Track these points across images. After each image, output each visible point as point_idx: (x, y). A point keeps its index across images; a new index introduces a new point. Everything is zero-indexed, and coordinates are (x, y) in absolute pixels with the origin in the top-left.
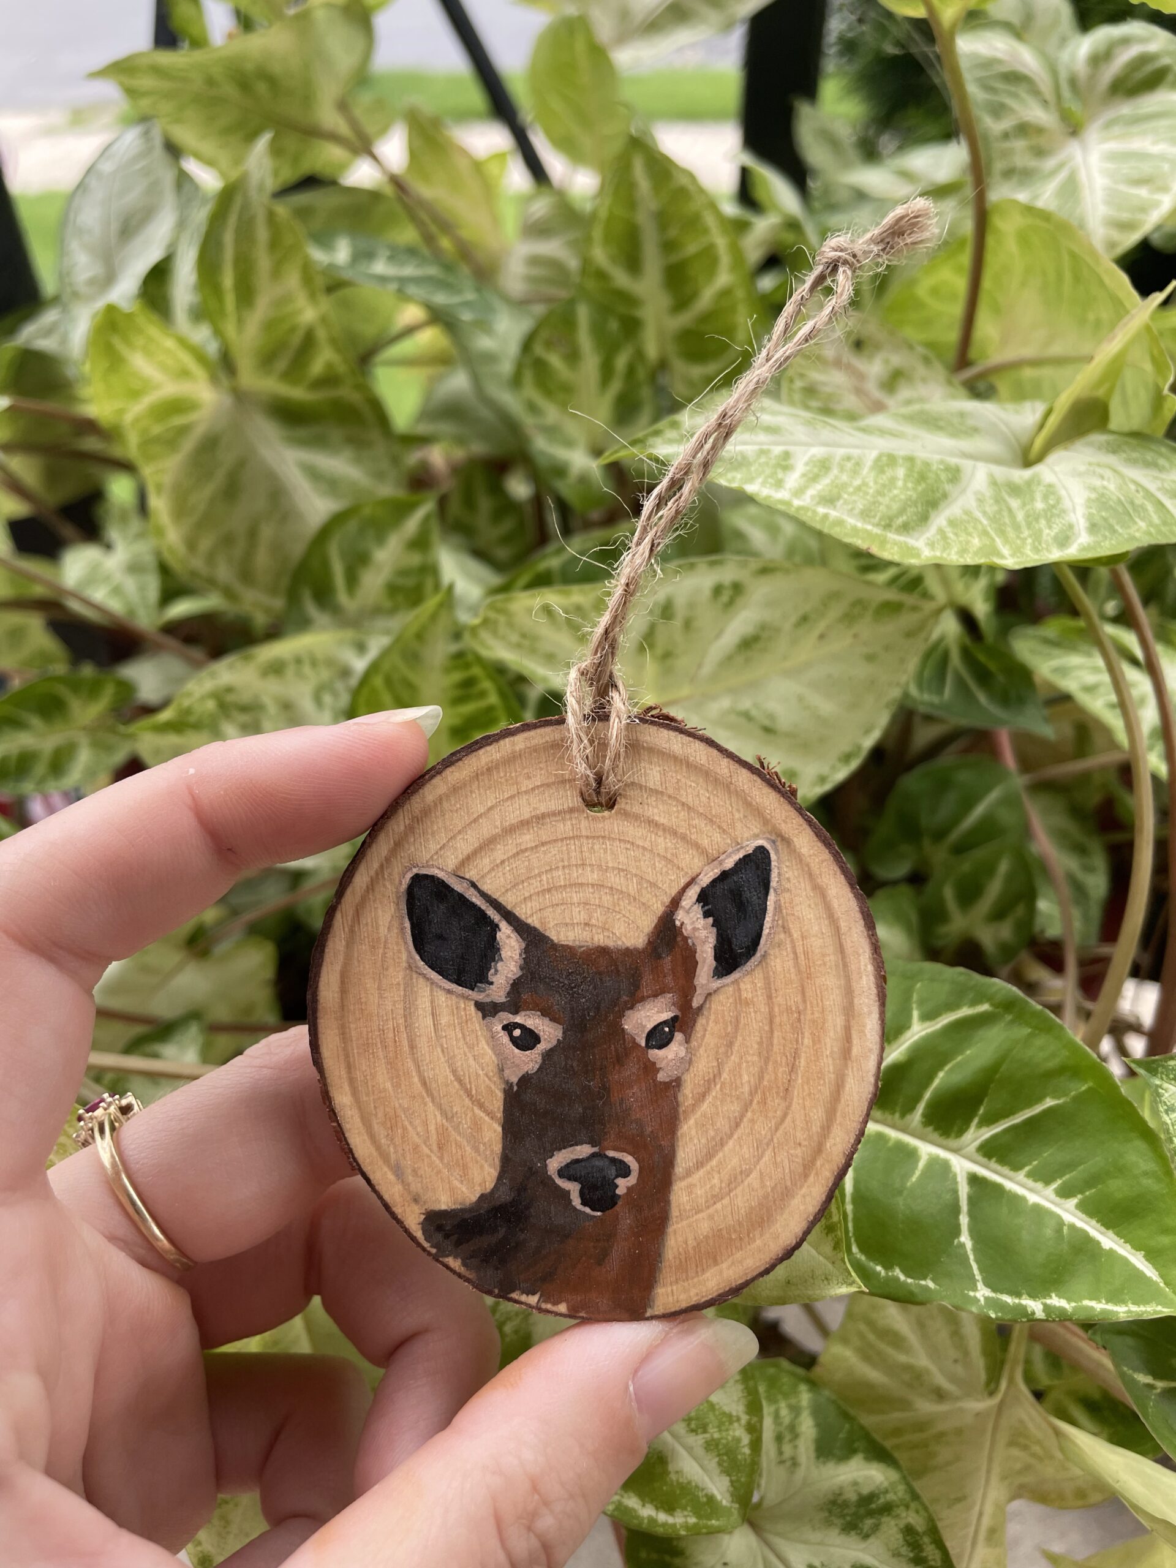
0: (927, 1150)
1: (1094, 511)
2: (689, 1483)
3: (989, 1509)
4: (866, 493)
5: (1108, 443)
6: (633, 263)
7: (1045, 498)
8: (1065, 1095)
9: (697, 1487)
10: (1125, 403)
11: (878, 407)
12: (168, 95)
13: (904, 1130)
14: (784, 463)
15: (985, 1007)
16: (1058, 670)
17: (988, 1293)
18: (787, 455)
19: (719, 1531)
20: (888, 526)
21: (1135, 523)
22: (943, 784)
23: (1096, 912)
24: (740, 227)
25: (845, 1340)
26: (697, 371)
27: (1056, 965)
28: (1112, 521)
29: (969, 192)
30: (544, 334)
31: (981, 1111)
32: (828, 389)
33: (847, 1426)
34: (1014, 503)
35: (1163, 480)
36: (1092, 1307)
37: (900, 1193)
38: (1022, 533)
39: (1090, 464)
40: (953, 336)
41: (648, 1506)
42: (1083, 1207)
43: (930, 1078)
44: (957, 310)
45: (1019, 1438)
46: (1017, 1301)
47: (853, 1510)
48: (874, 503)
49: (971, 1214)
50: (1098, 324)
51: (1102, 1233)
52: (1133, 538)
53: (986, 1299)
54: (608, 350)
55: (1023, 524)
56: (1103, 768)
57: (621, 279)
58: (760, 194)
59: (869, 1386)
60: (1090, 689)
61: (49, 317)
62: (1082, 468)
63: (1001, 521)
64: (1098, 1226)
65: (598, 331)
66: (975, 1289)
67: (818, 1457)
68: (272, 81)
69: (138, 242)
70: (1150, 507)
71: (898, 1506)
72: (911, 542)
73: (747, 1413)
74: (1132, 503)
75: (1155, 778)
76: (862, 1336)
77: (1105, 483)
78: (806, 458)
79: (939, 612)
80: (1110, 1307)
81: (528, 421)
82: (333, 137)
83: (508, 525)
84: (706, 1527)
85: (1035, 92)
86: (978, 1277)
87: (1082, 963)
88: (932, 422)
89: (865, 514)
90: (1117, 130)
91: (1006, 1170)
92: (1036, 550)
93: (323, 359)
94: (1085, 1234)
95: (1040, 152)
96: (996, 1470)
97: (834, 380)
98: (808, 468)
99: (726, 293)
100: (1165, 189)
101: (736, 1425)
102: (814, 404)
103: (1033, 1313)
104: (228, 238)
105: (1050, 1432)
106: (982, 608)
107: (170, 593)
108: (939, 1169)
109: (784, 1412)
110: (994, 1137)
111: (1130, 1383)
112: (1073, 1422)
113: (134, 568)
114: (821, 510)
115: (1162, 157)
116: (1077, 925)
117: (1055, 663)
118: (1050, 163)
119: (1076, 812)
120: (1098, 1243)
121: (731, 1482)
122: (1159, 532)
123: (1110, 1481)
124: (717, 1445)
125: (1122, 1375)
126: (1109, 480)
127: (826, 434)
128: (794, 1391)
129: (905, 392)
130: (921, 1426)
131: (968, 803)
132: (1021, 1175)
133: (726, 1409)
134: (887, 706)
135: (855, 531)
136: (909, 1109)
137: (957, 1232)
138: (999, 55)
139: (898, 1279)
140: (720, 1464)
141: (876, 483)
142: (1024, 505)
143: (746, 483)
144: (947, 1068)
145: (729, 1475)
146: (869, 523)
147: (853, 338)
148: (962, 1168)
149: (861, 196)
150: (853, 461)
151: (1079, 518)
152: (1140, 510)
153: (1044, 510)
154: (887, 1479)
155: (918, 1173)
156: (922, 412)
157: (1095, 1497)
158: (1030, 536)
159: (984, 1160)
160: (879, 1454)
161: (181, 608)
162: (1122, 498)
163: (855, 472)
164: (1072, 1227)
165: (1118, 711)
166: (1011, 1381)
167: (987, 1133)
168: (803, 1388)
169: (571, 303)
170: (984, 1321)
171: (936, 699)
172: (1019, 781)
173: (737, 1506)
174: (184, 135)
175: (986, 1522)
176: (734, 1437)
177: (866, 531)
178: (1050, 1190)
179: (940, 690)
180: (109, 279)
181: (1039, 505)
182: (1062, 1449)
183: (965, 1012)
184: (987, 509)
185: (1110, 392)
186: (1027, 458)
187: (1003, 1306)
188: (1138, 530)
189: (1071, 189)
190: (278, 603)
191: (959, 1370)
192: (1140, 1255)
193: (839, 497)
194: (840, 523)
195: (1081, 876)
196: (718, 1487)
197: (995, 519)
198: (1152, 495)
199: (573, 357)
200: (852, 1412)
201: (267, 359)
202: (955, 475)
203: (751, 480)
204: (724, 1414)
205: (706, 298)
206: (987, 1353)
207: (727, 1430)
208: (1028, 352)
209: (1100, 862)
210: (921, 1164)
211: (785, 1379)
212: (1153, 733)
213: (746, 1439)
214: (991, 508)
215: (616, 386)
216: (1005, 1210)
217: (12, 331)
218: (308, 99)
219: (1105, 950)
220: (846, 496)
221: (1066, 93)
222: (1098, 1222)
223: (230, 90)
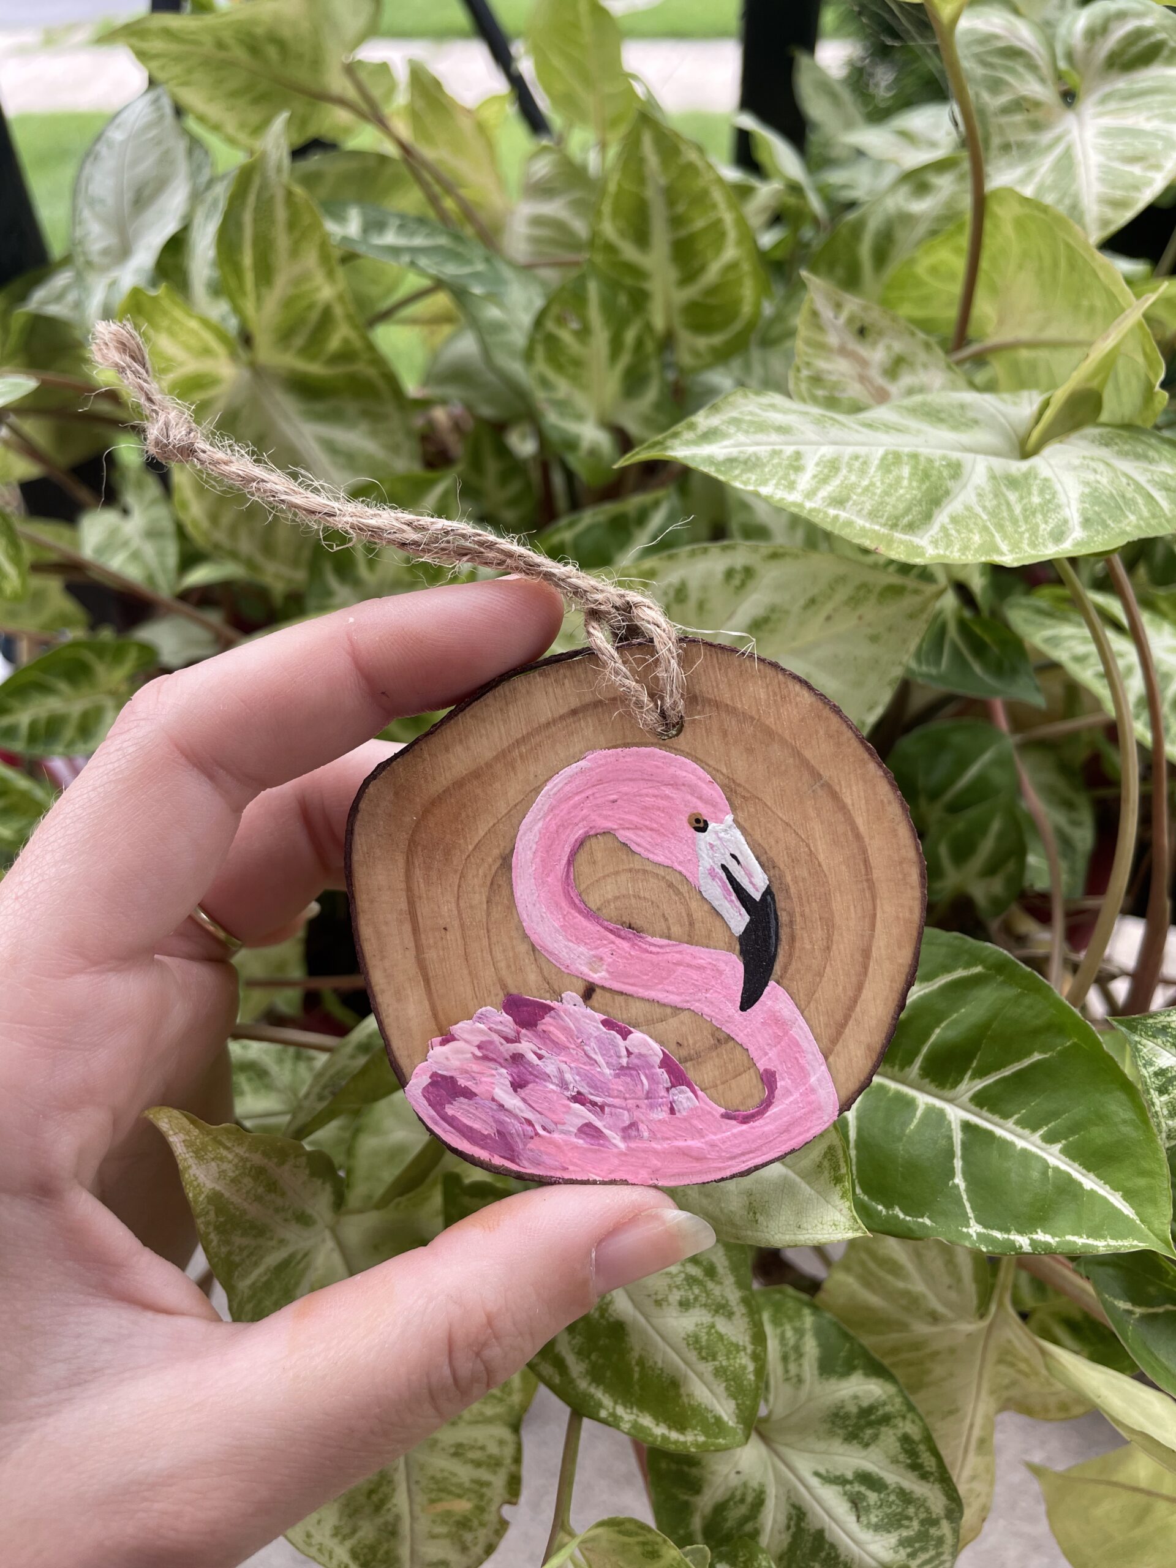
0: (924, 1100)
1: (1087, 506)
2: (700, 1405)
3: (979, 1421)
4: (874, 494)
5: (1101, 435)
6: (642, 238)
7: (1042, 492)
8: (1051, 1049)
9: (706, 1408)
10: (1117, 389)
11: (882, 397)
12: (178, 59)
13: (903, 1082)
14: (795, 464)
15: (978, 969)
16: (1048, 640)
17: (980, 1229)
18: (798, 455)
19: (726, 1448)
20: (894, 526)
21: (1126, 517)
22: (939, 746)
23: (1082, 865)
24: (743, 192)
25: (847, 1268)
26: (703, 342)
27: (1043, 917)
28: (1105, 516)
29: (966, 166)
30: (555, 310)
31: (974, 1064)
32: (834, 378)
33: (848, 1345)
34: (1012, 496)
35: (1153, 473)
36: (1075, 1242)
37: (900, 1139)
38: (1020, 527)
39: (1084, 458)
40: (953, 313)
41: (661, 1424)
42: (1066, 1152)
43: (927, 1035)
44: (956, 289)
45: (1006, 1356)
46: (1006, 1236)
47: (853, 1421)
48: (882, 503)
49: (963, 1158)
50: (1092, 310)
51: (1083, 1175)
52: (1123, 533)
53: (978, 1234)
54: (617, 323)
55: (1021, 518)
56: (1091, 728)
57: (629, 252)
58: (762, 156)
59: (868, 1309)
60: (1080, 659)
61: (61, 279)
62: (1077, 462)
63: (1000, 516)
64: (1080, 1168)
65: (608, 307)
66: (968, 1226)
67: (821, 1374)
68: (281, 44)
69: (150, 214)
70: (1140, 500)
71: (895, 1417)
72: (916, 540)
73: (753, 1344)
74: (1123, 497)
75: (1141, 746)
76: (863, 1264)
77: (1098, 477)
78: (816, 459)
79: (940, 593)
80: (1091, 1241)
81: (540, 395)
82: (342, 102)
83: (515, 487)
84: (713, 1444)
85: (1033, 67)
86: (971, 1215)
87: (1070, 914)
88: (934, 415)
89: (873, 515)
90: (1113, 105)
91: (996, 1118)
92: (1033, 545)
93: (340, 336)
94: (1069, 1175)
95: (1036, 126)
96: (985, 1386)
97: (838, 368)
98: (819, 469)
99: (733, 266)
100: (1157, 167)
101: (742, 1353)
102: (820, 393)
103: (1021, 1247)
104: (248, 218)
105: (1037, 1352)
106: (977, 583)
107: (190, 558)
108: (937, 1118)
109: (789, 1333)
110: (985, 1088)
111: (1111, 1309)
112: (1056, 1342)
113: (152, 533)
114: (832, 512)
115: (1155, 134)
116: (1064, 877)
117: (1048, 633)
118: (1046, 137)
119: (1064, 769)
120: (1080, 1184)
121: (738, 1405)
122: (1149, 525)
123: (1092, 1396)
124: (725, 1372)
125: (1104, 1302)
126: (1101, 474)
127: (834, 432)
128: (799, 1315)
129: (907, 380)
130: (917, 1345)
131: (963, 764)
132: (1010, 1123)
133: (734, 1339)
134: (890, 684)
135: (864, 532)
136: (908, 1061)
137: (951, 1174)
138: (998, 31)
139: (897, 1217)
140: (727, 1389)
141: (883, 483)
142: (1021, 498)
143: (760, 485)
144: (943, 1025)
145: (735, 1398)
146: (877, 523)
147: (858, 325)
148: (956, 1116)
149: (860, 153)
150: (861, 460)
151: (1073, 513)
152: (1130, 503)
153: (1040, 504)
154: (885, 1392)
155: (915, 1121)
156: (924, 404)
157: (1078, 1410)
158: (1027, 530)
159: (977, 1109)
160: (877, 1369)
161: (200, 575)
162: (1114, 492)
163: (863, 472)
164: (1056, 1169)
165: (1105, 682)
166: (1001, 1304)
167: (980, 1085)
168: (806, 1311)
169: (581, 281)
170: (976, 1255)
171: (934, 671)
172: (1011, 741)
173: (741, 1426)
174: (192, 98)
175: (977, 1433)
176: (740, 1364)
177: (874, 531)
178: (1036, 1137)
179: (937, 662)
180: (123, 252)
181: (1036, 500)
182: (1048, 1368)
183: (960, 973)
184: (987, 504)
185: (1104, 382)
186: (1025, 451)
187: (992, 1241)
188: (1128, 524)
189: (1066, 165)
190: (300, 576)
191: (953, 1295)
192: (1119, 1195)
193: (848, 499)
194: (849, 524)
195: (1068, 829)
196: (725, 1410)
197: (994, 514)
198: (1143, 488)
199: (584, 333)
200: (852, 1332)
201: (285, 336)
202: (956, 470)
203: (764, 482)
204: (732, 1344)
205: (713, 272)
206: (978, 1279)
207: (735, 1358)
208: (1025, 334)
209: (1086, 816)
210: (919, 1113)
211: (790, 1304)
212: (1139, 703)
213: (751, 1367)
214: (990, 503)
215: (625, 359)
216: (995, 1153)
217: (23, 297)
218: (316, 63)
219: (1091, 903)
220: (855, 497)
221: (1062, 65)
222: (1080, 1165)
223: (240, 54)
